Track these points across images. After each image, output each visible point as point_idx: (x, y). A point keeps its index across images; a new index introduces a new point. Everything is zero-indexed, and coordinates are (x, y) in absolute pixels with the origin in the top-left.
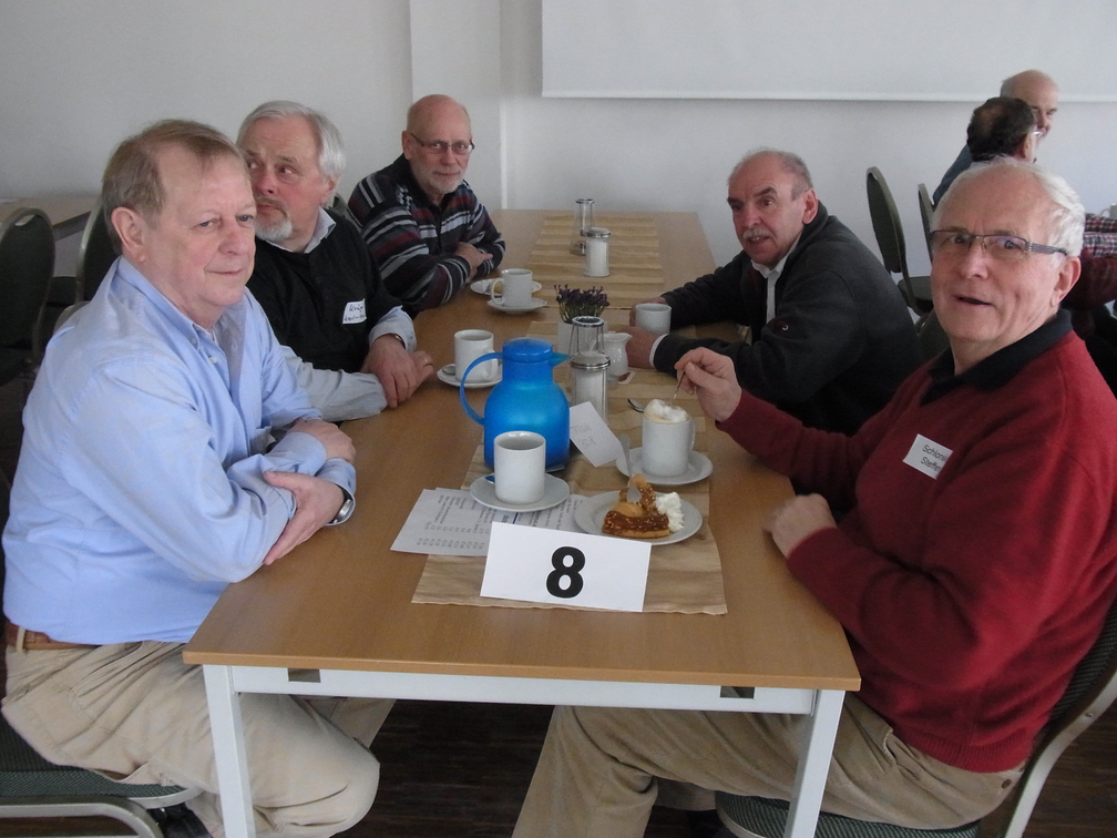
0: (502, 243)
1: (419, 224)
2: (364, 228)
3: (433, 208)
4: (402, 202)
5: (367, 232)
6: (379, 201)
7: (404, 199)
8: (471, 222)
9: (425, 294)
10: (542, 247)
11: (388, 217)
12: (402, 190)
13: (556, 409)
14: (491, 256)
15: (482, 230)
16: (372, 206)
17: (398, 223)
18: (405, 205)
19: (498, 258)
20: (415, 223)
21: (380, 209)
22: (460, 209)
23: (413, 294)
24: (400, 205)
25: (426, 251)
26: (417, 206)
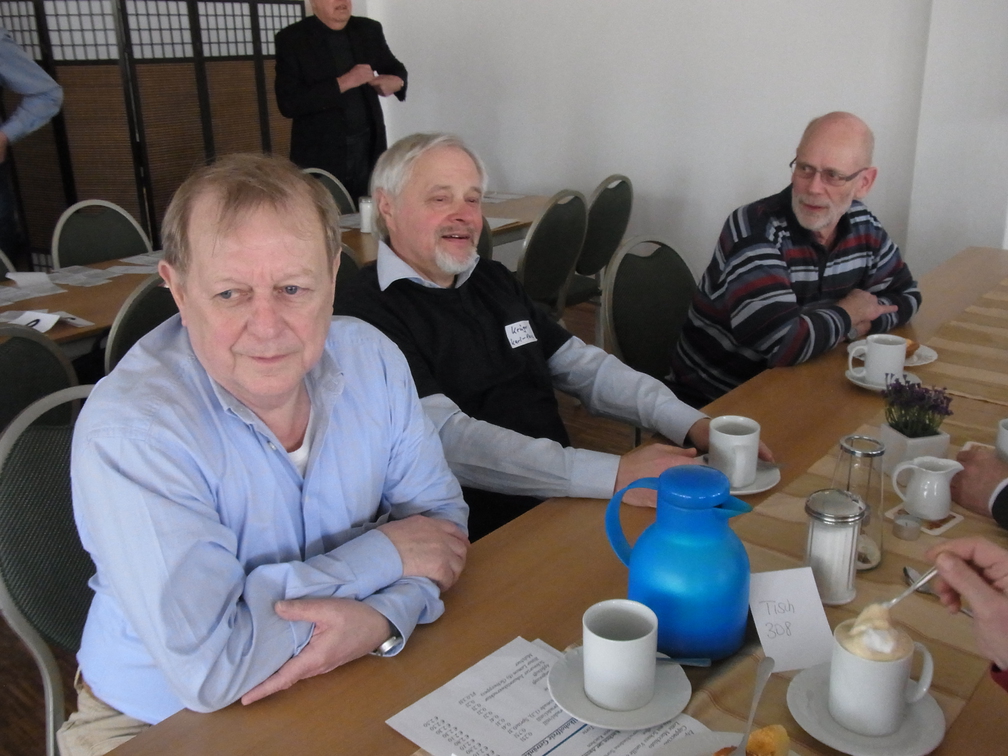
0: (917, 296)
1: (789, 266)
2: (727, 263)
3: (818, 248)
4: (771, 238)
5: (729, 269)
6: (745, 234)
7: (776, 235)
8: (874, 266)
9: (776, 349)
10: (989, 304)
11: (750, 254)
12: (776, 223)
13: (722, 578)
14: (896, 308)
15: (889, 276)
16: (736, 240)
17: (758, 263)
18: (775, 241)
19: (905, 312)
20: (784, 264)
21: (745, 244)
22: (859, 249)
23: (764, 347)
24: (768, 241)
25: (792, 298)
26: (794, 243)
